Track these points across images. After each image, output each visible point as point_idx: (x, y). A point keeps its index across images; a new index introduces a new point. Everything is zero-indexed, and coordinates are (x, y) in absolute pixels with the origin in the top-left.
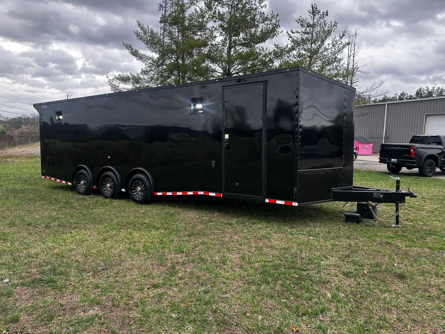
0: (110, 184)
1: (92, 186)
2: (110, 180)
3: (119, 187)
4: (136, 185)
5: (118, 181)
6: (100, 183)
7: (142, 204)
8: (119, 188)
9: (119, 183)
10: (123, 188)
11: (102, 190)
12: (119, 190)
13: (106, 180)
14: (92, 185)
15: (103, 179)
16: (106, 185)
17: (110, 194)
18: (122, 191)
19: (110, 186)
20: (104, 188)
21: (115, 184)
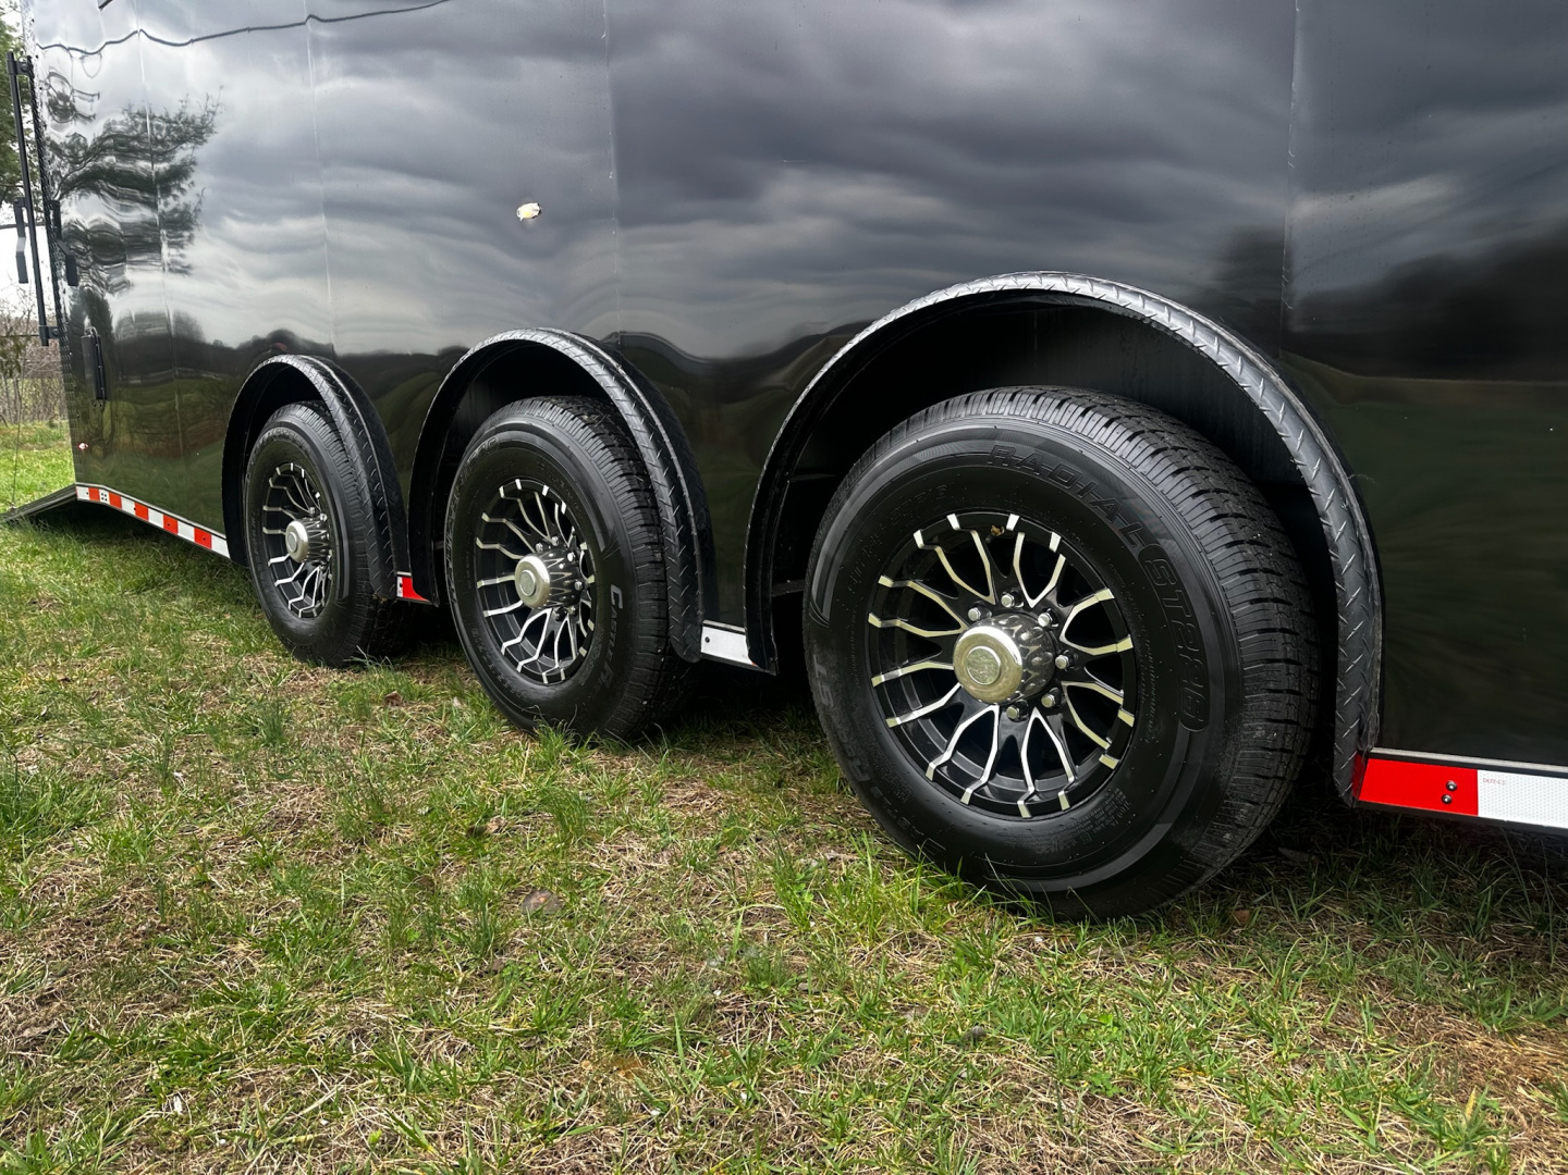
0: (560, 551)
1: (375, 574)
2: (549, 503)
3: (663, 600)
4: (939, 581)
5: (653, 520)
6: (448, 542)
7: (1061, 911)
8: (665, 619)
9: (659, 544)
10: (721, 615)
11: (471, 620)
12: (663, 636)
13: (506, 508)
14: (373, 559)
15: (481, 491)
16: (511, 566)
17: (554, 678)
18: (706, 649)
19: (556, 581)
20: (494, 596)
21: (612, 564)
